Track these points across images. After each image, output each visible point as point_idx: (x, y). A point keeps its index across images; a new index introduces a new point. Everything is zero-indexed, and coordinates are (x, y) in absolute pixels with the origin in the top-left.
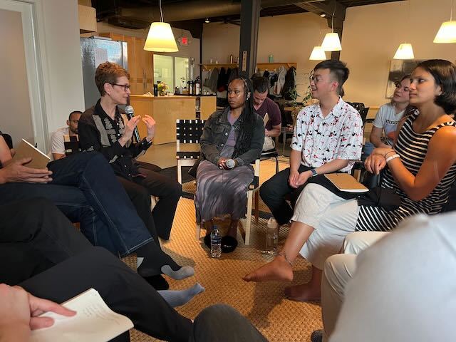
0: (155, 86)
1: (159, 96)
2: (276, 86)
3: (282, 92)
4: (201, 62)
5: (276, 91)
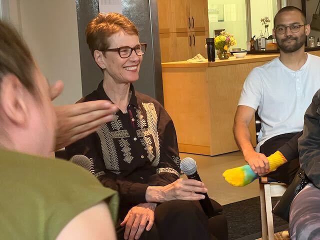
1: (217, 60)
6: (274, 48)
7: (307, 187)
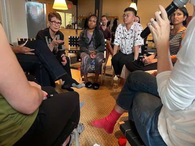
2: (110, 26)
3: (112, 29)
4: (77, 16)
5: (110, 29)
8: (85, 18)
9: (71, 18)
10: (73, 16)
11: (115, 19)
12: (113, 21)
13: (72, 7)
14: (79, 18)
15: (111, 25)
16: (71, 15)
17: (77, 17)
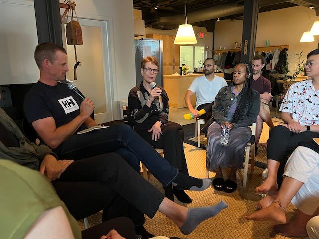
0: (181, 68)
1: (183, 75)
2: (271, 63)
3: (275, 68)
4: (213, 49)
5: (271, 67)
6: (202, 71)
7: (214, 123)
8: (227, 52)
9: (204, 52)
10: (206, 50)
11: (281, 50)
12: (279, 53)
13: (206, 35)
14: (217, 52)
15: (275, 61)
16: (203, 48)
17: (213, 52)
